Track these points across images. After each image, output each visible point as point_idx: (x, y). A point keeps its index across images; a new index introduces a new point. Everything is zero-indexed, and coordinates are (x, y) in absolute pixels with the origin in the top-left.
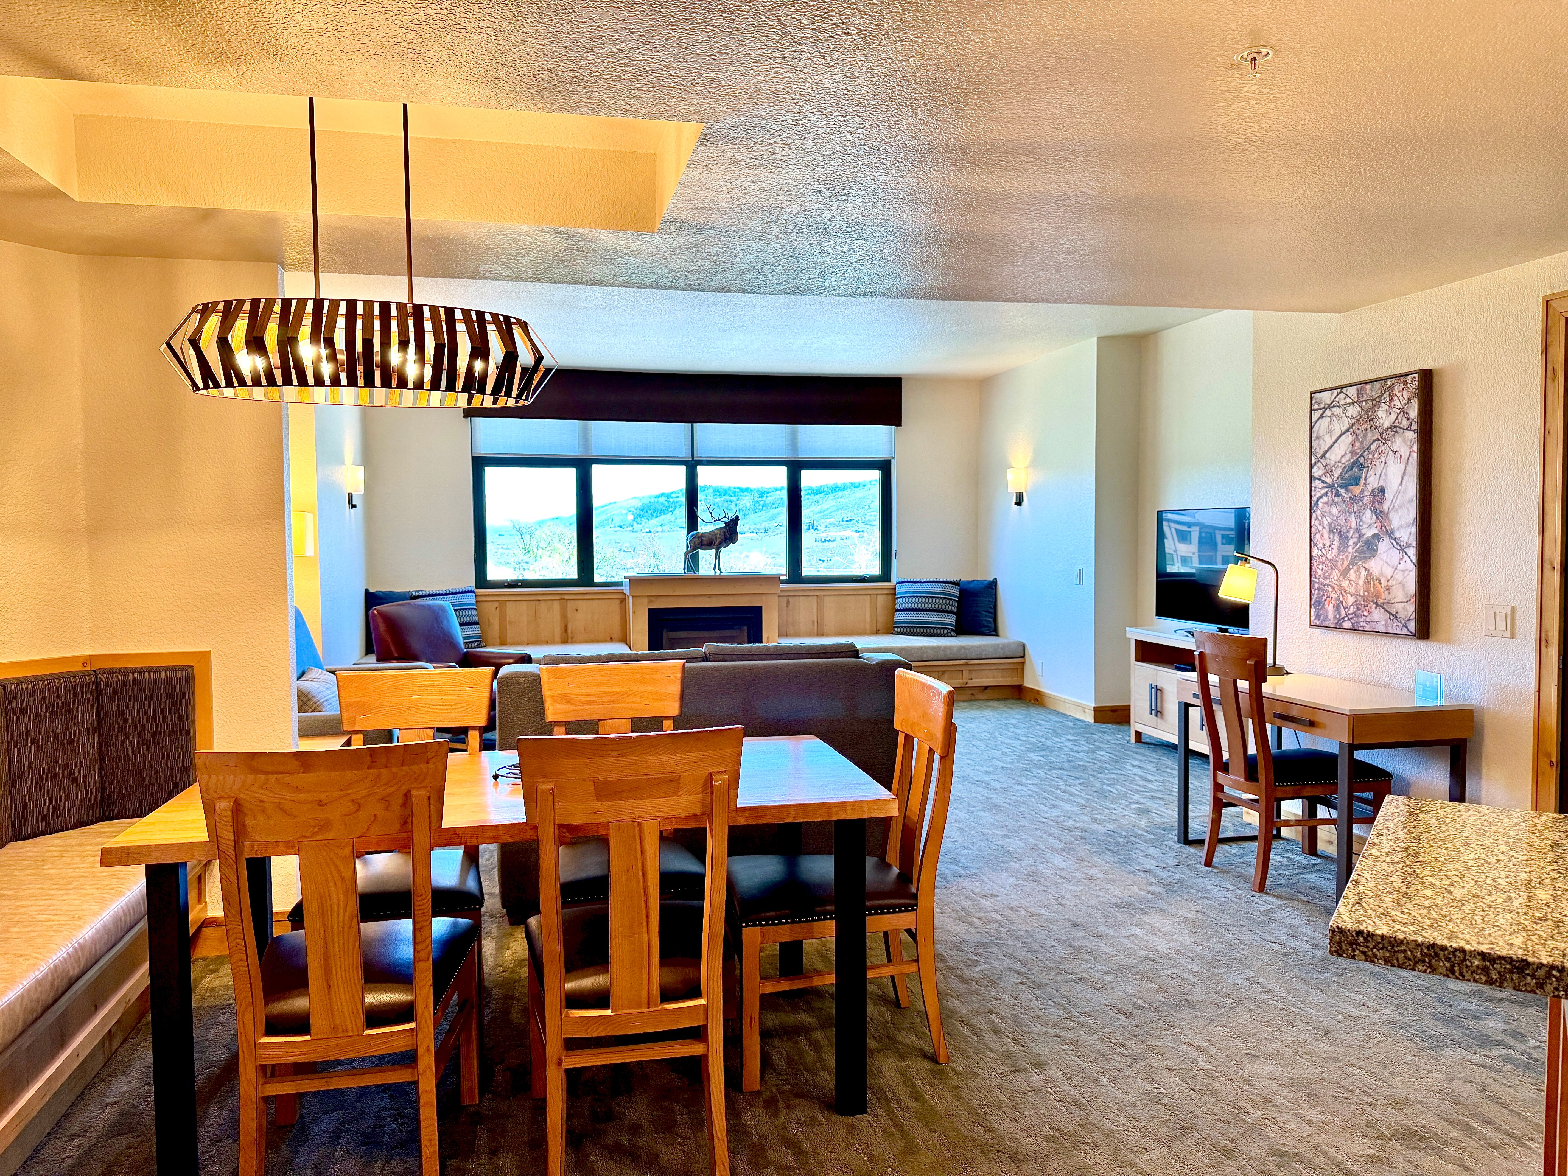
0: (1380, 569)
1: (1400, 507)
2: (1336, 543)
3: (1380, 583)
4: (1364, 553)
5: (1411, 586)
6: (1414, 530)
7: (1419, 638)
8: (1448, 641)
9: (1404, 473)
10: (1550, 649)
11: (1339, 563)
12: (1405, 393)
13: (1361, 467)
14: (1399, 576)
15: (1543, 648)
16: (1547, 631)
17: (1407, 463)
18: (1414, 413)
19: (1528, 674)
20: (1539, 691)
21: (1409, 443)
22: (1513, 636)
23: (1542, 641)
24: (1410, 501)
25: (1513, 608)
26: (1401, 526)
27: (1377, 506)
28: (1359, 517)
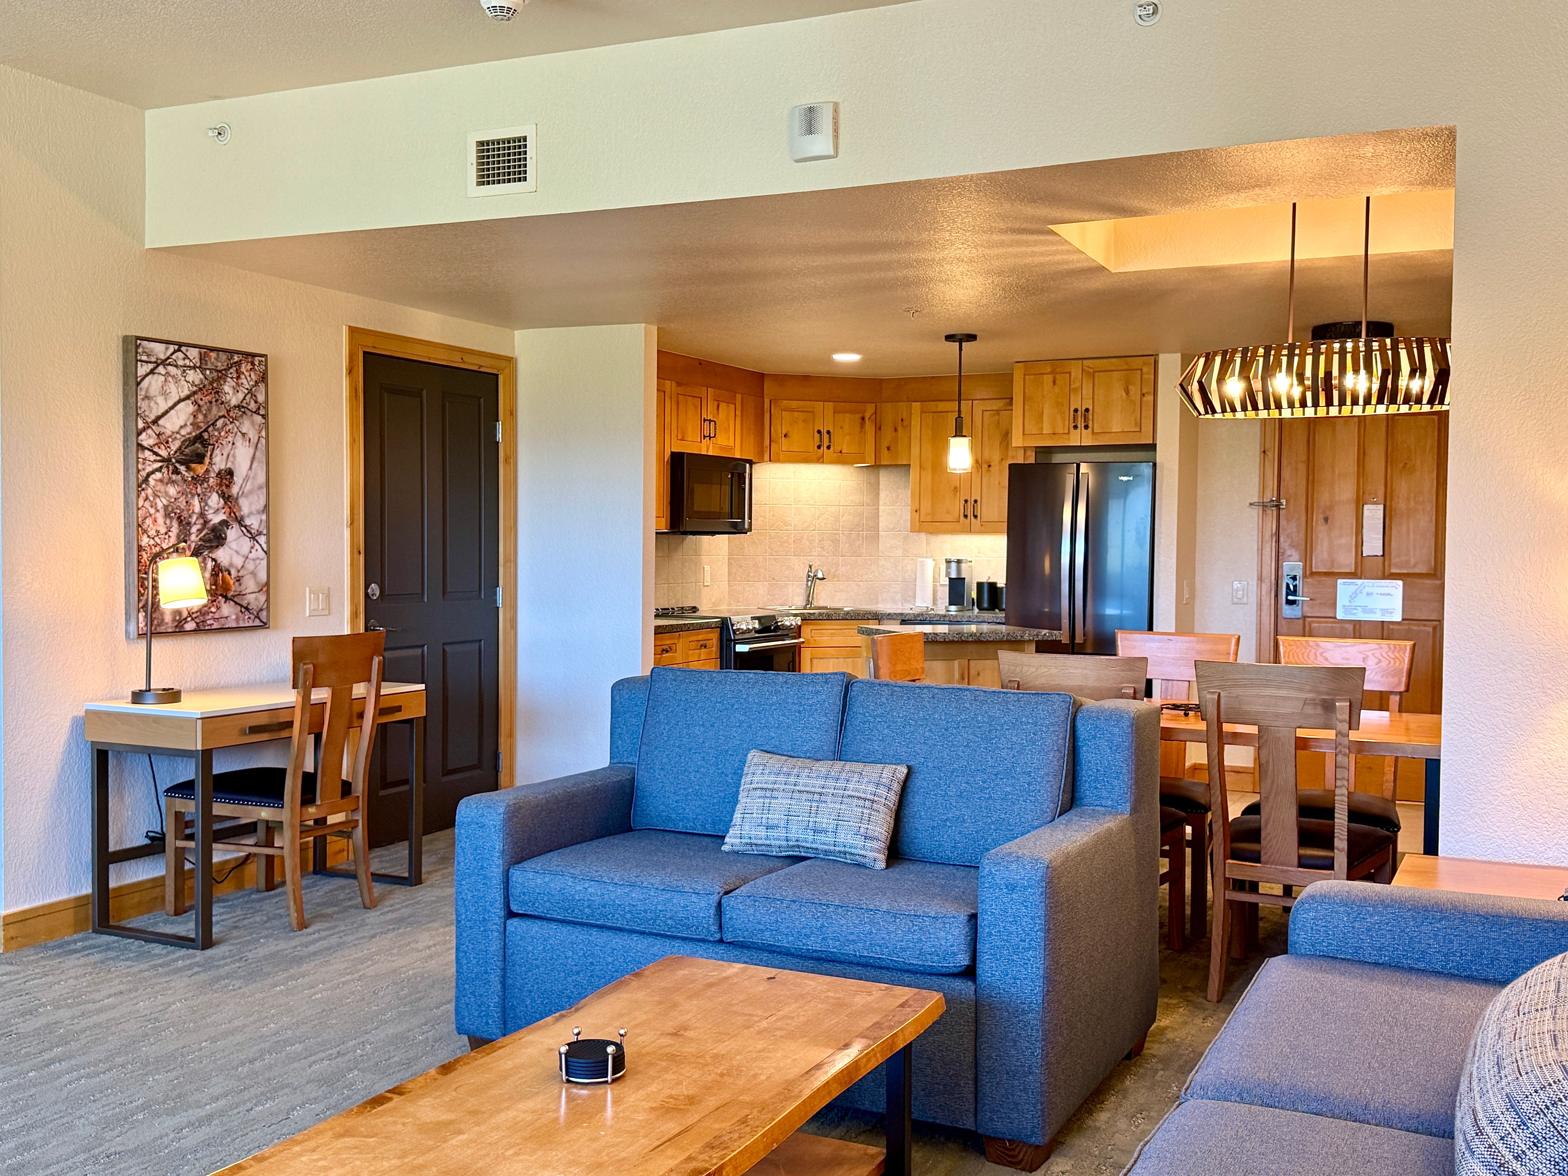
0: (228, 558)
1: (251, 492)
2: (174, 530)
3: (230, 574)
5: (264, 576)
6: (264, 517)
9: (253, 458)
12: (252, 374)
14: (250, 566)
17: (256, 447)
18: (261, 397)
21: (257, 427)
22: (329, 613)
24: (261, 487)
25: (329, 588)
26: (250, 514)
27: (225, 490)
28: (203, 500)
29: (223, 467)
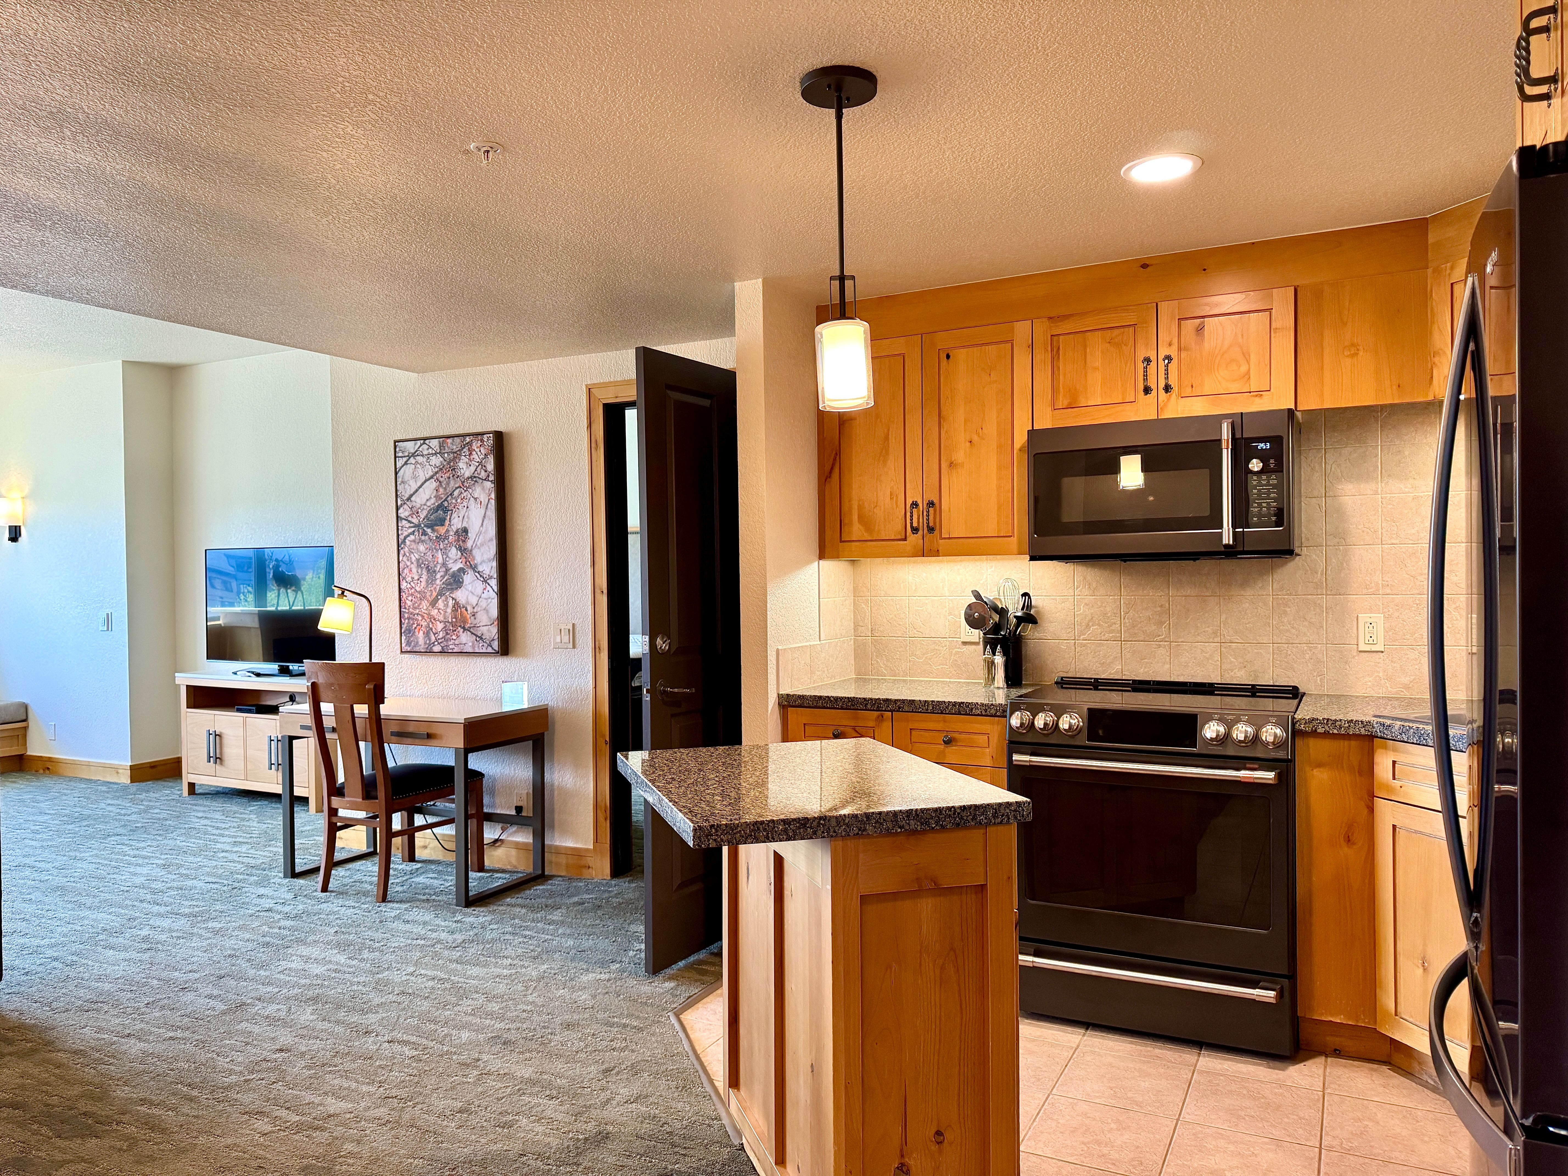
0: (465, 598)
1: (482, 545)
2: (424, 577)
3: (466, 610)
4: (450, 584)
5: (494, 612)
6: (494, 564)
7: (502, 655)
8: (524, 656)
9: (484, 517)
10: (602, 654)
11: (429, 594)
12: (482, 449)
13: (446, 510)
14: (483, 603)
15: (597, 654)
16: (599, 641)
17: (487, 508)
18: (491, 467)
19: (586, 676)
20: (595, 688)
21: (487, 491)
22: (574, 647)
23: (596, 649)
24: (491, 540)
25: (573, 625)
26: (483, 561)
27: (462, 544)
28: (445, 553)
29: (459, 526)
